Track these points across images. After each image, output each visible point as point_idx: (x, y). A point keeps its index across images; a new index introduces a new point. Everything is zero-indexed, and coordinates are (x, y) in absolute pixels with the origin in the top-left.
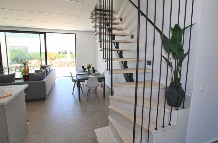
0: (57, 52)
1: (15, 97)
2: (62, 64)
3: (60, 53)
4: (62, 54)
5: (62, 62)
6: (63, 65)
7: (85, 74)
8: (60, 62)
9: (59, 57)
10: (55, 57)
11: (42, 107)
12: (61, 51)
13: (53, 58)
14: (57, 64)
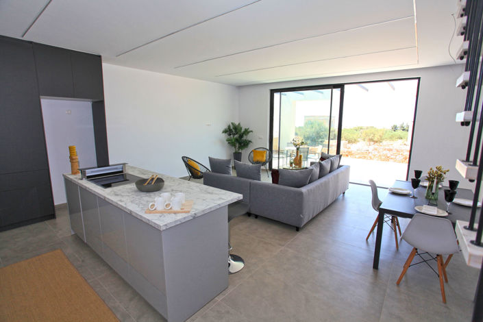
0: (389, 127)
1: (194, 218)
2: (389, 154)
3: (395, 128)
4: (399, 132)
5: (391, 150)
6: (392, 157)
7: (414, 197)
8: (385, 150)
9: (391, 138)
10: (380, 136)
11: (283, 246)
12: (398, 126)
13: (376, 139)
14: (379, 152)
